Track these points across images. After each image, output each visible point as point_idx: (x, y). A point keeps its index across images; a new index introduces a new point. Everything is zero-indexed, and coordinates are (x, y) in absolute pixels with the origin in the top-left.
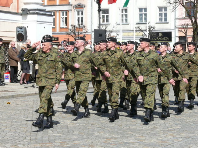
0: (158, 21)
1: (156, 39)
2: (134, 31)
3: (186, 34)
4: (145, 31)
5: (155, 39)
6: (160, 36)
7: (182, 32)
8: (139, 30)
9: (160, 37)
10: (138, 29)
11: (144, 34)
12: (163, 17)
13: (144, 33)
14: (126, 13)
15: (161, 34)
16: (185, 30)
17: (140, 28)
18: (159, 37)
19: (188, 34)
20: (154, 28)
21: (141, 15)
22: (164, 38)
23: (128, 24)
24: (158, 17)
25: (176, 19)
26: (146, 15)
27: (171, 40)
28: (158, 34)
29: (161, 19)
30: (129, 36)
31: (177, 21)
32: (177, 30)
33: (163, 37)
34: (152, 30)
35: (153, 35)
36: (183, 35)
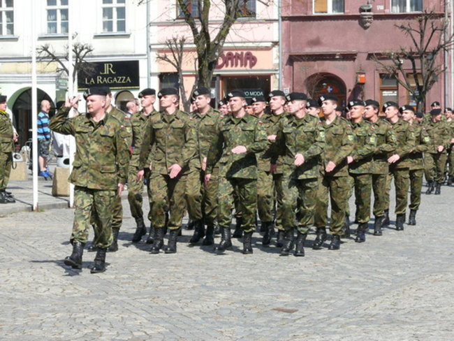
0: (100, 31)
1: (96, 81)
2: (34, 60)
3: (179, 68)
4: (62, 58)
5: (92, 80)
6: (106, 72)
7: (169, 61)
8: (48, 57)
9: (106, 76)
10: (44, 52)
11: (61, 67)
12: (115, 19)
13: (63, 65)
14: (10, 9)
15: (110, 66)
16: (177, 57)
17: (49, 50)
18: (104, 76)
19: (184, 67)
20: (90, 51)
21: (52, 13)
22: (118, 79)
23: (16, 39)
24: (100, 19)
25: (150, 24)
26: (65, 12)
27: (138, 85)
28: (100, 66)
29: (108, 25)
30: (18, 73)
31: (153, 29)
32: (153, 55)
33: (116, 75)
34: (84, 56)
35: (88, 70)
36: (171, 69)
